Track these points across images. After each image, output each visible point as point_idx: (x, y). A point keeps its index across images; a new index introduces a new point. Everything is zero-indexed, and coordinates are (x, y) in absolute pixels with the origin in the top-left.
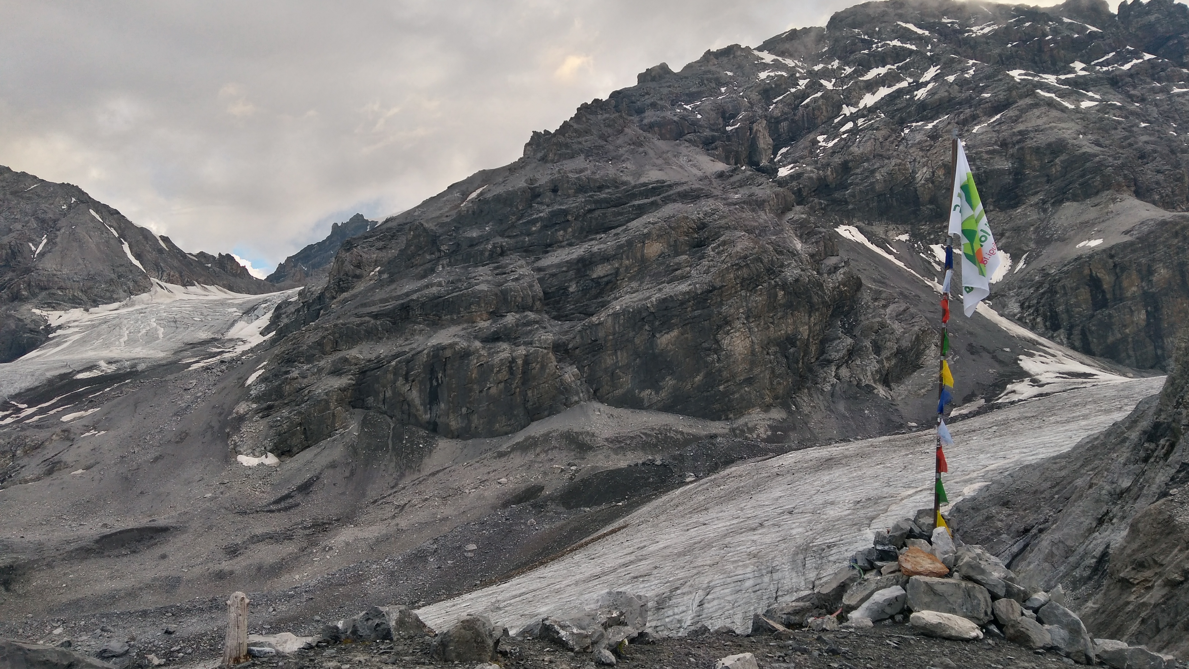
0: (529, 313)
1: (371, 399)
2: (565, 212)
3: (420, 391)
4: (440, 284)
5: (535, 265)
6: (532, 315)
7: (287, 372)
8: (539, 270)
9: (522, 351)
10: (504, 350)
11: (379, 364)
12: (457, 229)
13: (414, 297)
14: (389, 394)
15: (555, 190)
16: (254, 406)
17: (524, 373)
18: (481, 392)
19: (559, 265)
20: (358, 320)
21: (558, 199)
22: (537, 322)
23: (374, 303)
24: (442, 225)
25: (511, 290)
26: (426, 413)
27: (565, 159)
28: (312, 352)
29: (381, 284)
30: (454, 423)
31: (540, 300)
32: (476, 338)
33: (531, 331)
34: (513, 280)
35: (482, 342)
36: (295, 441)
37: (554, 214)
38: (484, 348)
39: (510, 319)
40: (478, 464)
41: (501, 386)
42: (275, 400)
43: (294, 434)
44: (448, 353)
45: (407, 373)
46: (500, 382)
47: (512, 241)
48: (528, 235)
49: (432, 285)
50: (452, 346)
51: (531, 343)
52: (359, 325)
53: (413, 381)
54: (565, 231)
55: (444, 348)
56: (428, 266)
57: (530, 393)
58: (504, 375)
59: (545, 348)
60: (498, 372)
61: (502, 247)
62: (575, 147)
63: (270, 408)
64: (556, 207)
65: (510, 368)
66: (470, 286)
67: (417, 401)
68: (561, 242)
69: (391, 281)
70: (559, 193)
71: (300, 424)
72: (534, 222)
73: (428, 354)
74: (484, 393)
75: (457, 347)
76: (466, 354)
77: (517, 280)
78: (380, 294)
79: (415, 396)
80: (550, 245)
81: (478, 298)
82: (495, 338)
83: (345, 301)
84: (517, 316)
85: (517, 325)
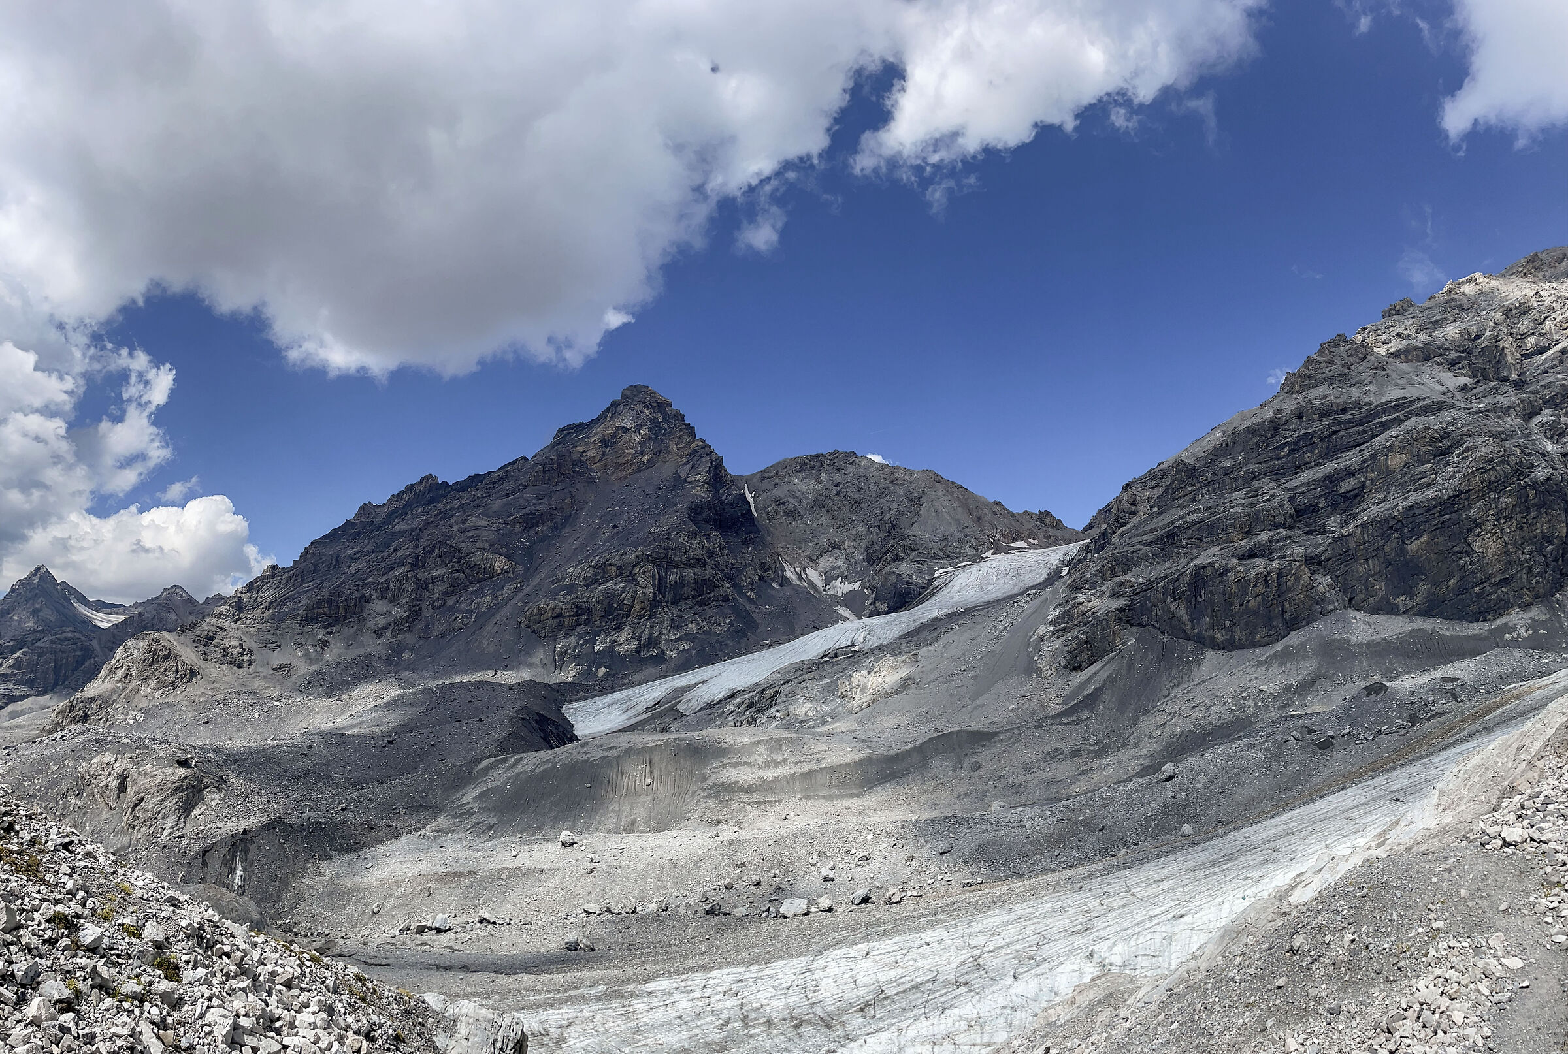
0: (1281, 530)
1: (1145, 618)
2: (1311, 435)
3: (1187, 608)
4: (1199, 511)
5: (1286, 486)
6: (1284, 532)
7: (1075, 598)
8: (1290, 490)
9: (1276, 564)
10: (1259, 565)
11: (1150, 585)
12: (1213, 461)
13: (1177, 524)
14: (1160, 612)
15: (1300, 417)
16: (1052, 628)
17: (1279, 585)
18: (1241, 605)
19: (1308, 484)
20: (1131, 549)
21: (1304, 424)
22: (1290, 538)
23: (1145, 534)
24: (1199, 460)
25: (1263, 510)
26: (1194, 628)
27: (1310, 389)
28: (1095, 579)
29: (1152, 517)
30: (1219, 636)
31: (1292, 517)
32: (1233, 556)
33: (1284, 546)
34: (1265, 501)
35: (1240, 559)
36: (1083, 657)
37: (1300, 438)
38: (1240, 565)
39: (1264, 536)
40: (1241, 673)
41: (1259, 598)
42: (1067, 623)
43: (1082, 651)
44: (1209, 571)
45: (1174, 592)
46: (1258, 595)
47: (1263, 466)
48: (1278, 460)
49: (1193, 512)
50: (1210, 564)
51: (1284, 557)
52: (1132, 553)
53: (1180, 598)
54: (1312, 452)
55: (1204, 567)
56: (1190, 496)
57: (1287, 604)
58: (1261, 588)
59: (1298, 561)
60: (1255, 586)
61: (1253, 472)
62: (1319, 377)
63: (1063, 629)
64: (1303, 432)
65: (1266, 581)
66: (1226, 509)
67: (1185, 617)
68: (1309, 463)
69: (1160, 513)
70: (1304, 419)
71: (1086, 642)
72: (1282, 447)
73: (1191, 574)
74: (1244, 606)
75: (1216, 565)
76: (1225, 571)
77: (1268, 500)
78: (1151, 525)
79: (1182, 612)
80: (1299, 467)
81: (1235, 519)
82: (1251, 554)
83: (1123, 534)
84: (1271, 534)
85: (1270, 542)
